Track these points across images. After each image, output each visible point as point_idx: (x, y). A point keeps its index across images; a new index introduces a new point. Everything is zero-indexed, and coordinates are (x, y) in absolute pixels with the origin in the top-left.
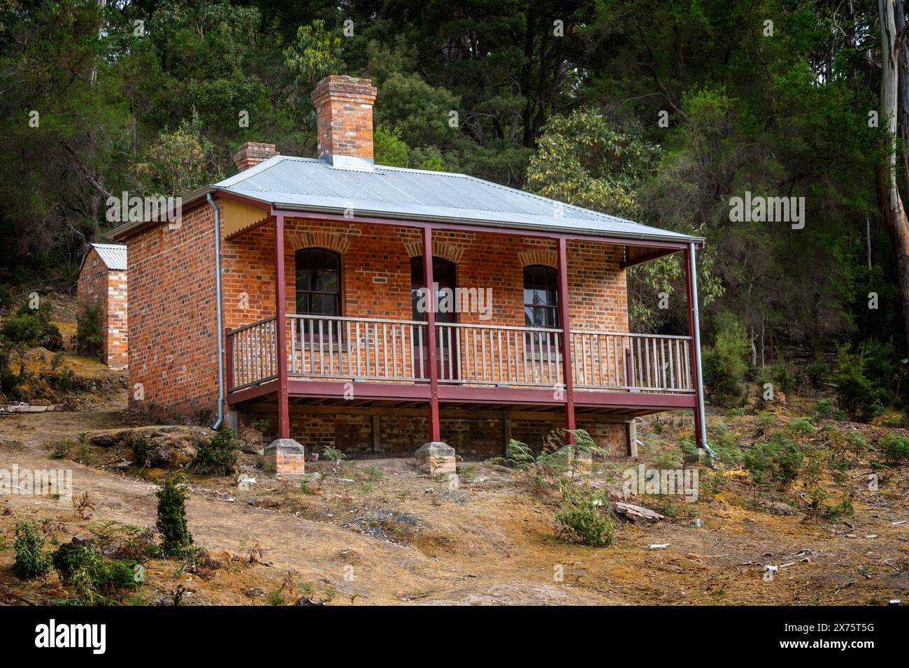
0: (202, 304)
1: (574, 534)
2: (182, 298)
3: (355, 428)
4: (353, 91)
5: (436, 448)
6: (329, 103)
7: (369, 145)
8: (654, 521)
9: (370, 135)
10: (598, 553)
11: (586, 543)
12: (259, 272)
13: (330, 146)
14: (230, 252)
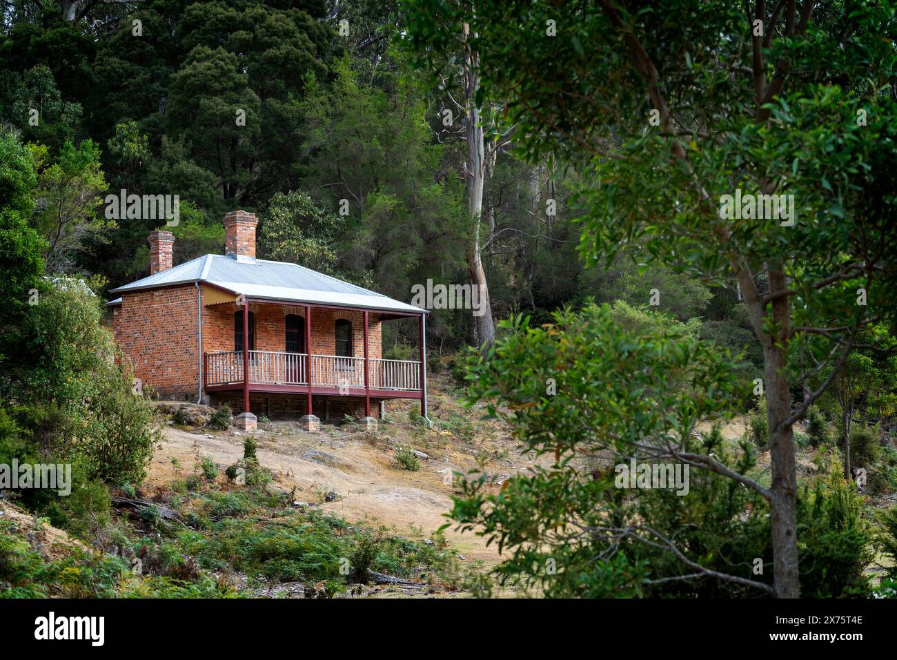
0: (186, 337)
1: (400, 465)
2: (170, 333)
3: (259, 404)
4: (247, 220)
5: (311, 417)
6: (235, 226)
7: (253, 249)
8: (427, 459)
9: (254, 244)
10: (416, 474)
11: (408, 468)
12: (219, 323)
13: (235, 250)
14: (206, 312)
